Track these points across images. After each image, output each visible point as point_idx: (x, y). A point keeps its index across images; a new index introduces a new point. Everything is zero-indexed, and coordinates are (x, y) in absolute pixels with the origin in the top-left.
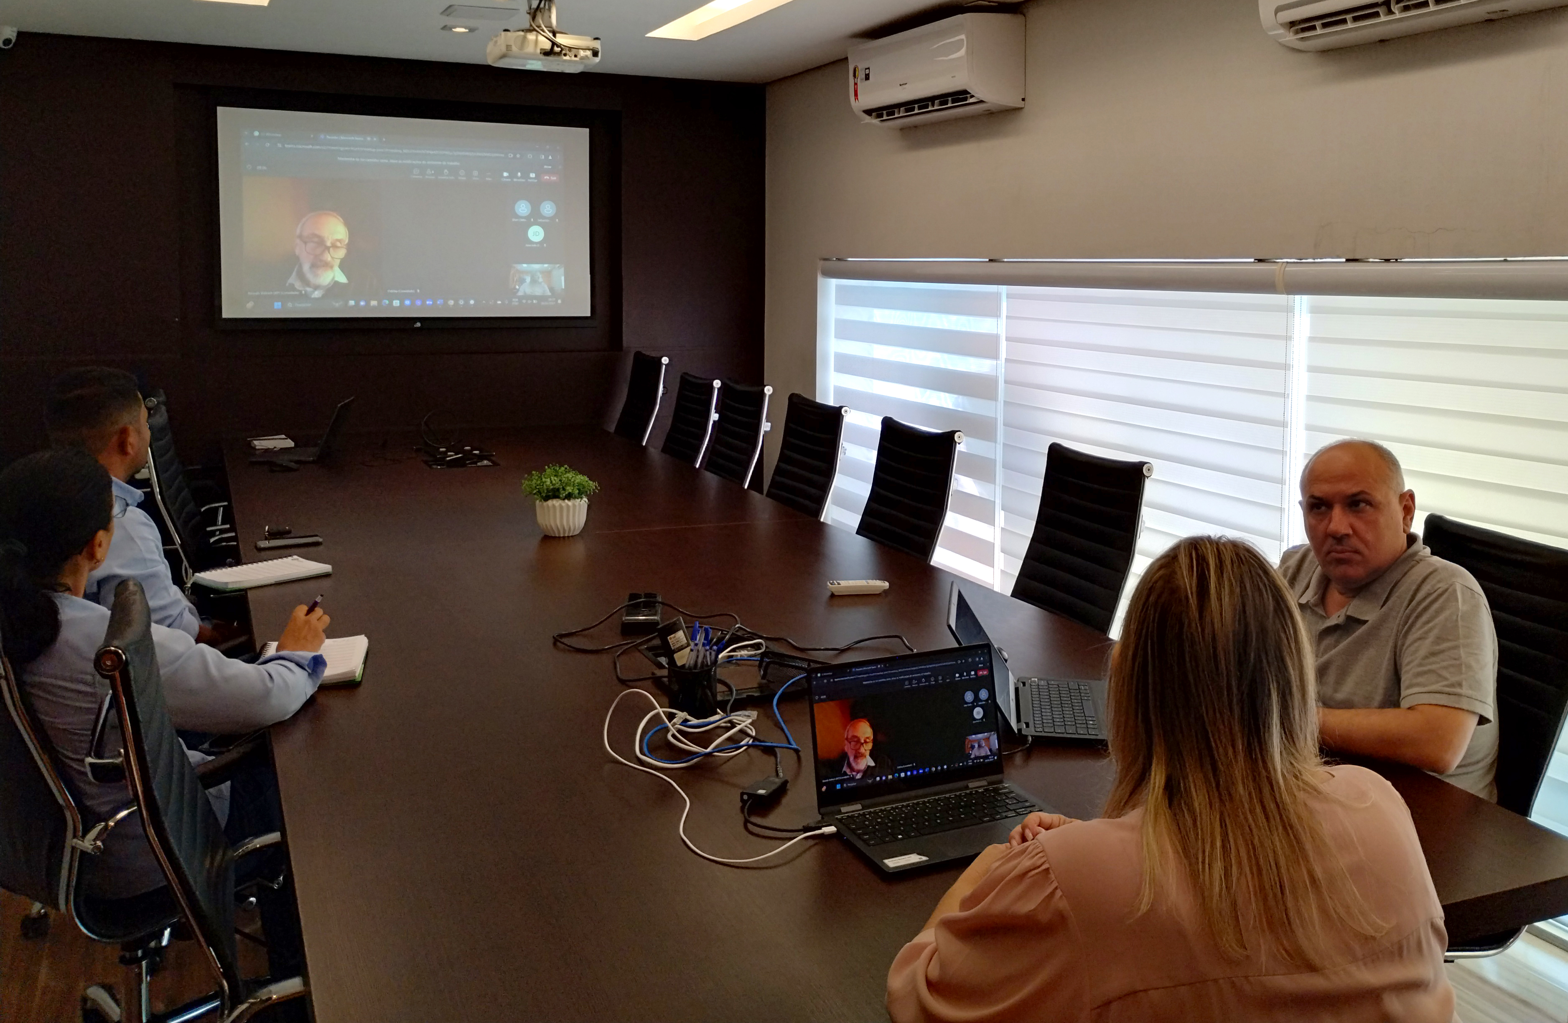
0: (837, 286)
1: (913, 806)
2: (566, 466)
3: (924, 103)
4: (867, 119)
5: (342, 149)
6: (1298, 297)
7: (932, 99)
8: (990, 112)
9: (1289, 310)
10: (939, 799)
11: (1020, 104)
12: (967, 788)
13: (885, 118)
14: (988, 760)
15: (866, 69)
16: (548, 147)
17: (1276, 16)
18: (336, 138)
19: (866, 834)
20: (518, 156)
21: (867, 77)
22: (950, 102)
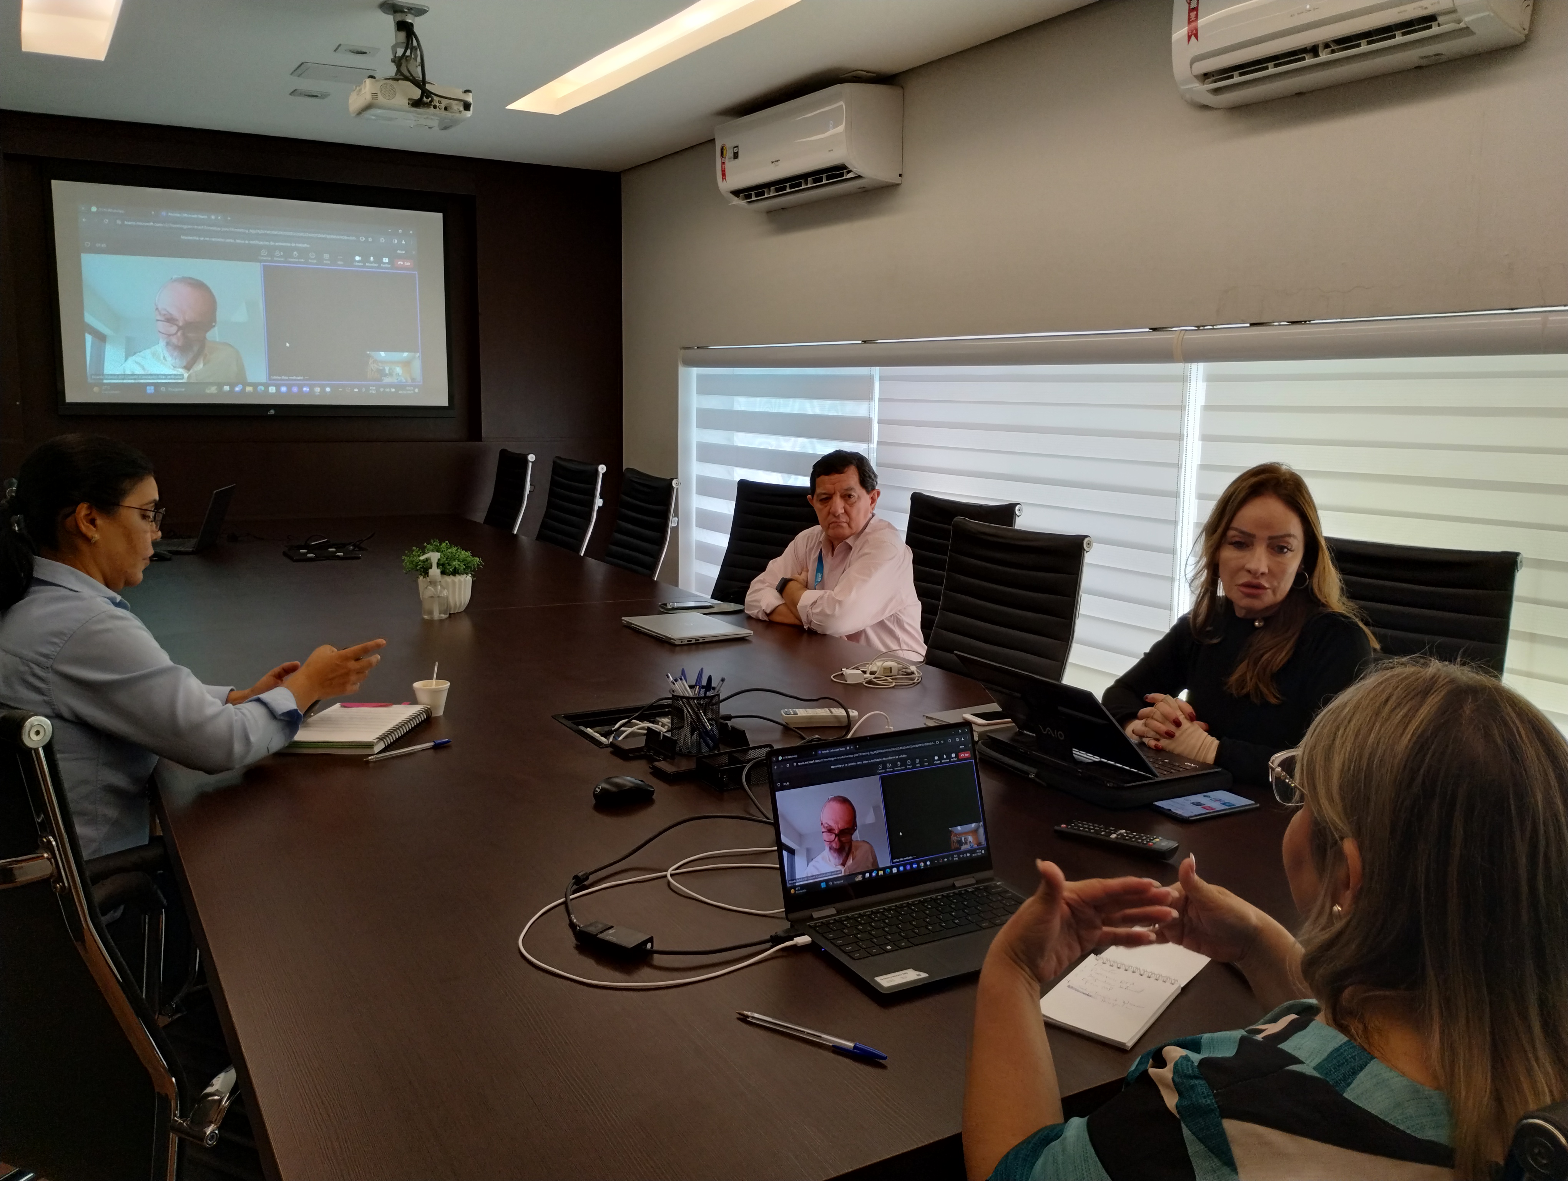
0: (699, 377)
1: (895, 910)
2: (447, 542)
3: (795, 181)
4: (736, 201)
5: (185, 227)
6: (1194, 366)
7: (805, 176)
8: (864, 190)
9: (1184, 379)
10: (925, 901)
11: (898, 180)
12: (953, 886)
13: (754, 198)
14: (976, 855)
15: (734, 147)
16: (400, 231)
17: (1191, 68)
18: (178, 215)
19: (848, 945)
20: (370, 239)
21: (736, 156)
22: (824, 178)
